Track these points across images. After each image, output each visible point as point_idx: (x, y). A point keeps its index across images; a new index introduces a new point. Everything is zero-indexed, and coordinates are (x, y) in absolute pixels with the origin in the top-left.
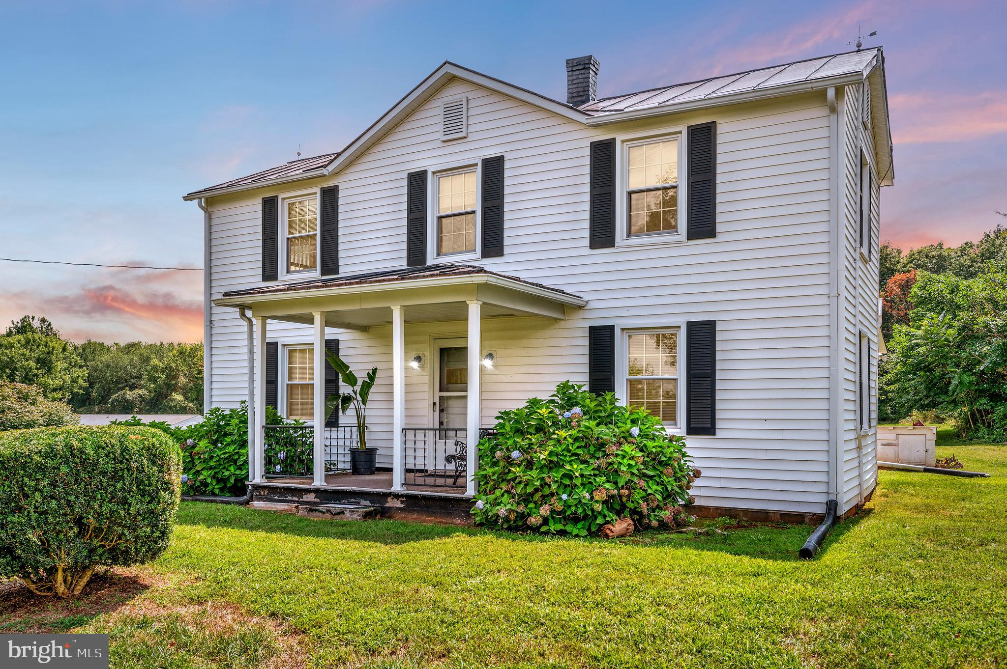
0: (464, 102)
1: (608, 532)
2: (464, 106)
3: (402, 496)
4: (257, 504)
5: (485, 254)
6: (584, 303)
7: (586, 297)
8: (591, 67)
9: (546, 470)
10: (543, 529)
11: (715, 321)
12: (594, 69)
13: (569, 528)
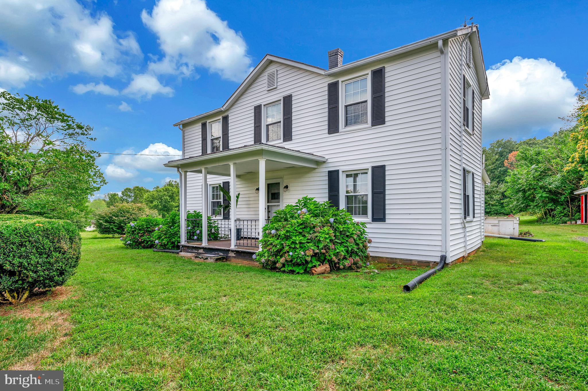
0: (275, 72)
1: (314, 271)
2: (275, 74)
3: (235, 251)
4: (182, 254)
5: (285, 141)
6: (326, 160)
7: (327, 157)
8: (339, 53)
9: (285, 240)
10: (283, 269)
11: (385, 165)
12: (340, 55)
13: (294, 269)
